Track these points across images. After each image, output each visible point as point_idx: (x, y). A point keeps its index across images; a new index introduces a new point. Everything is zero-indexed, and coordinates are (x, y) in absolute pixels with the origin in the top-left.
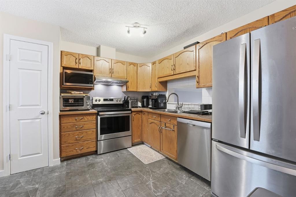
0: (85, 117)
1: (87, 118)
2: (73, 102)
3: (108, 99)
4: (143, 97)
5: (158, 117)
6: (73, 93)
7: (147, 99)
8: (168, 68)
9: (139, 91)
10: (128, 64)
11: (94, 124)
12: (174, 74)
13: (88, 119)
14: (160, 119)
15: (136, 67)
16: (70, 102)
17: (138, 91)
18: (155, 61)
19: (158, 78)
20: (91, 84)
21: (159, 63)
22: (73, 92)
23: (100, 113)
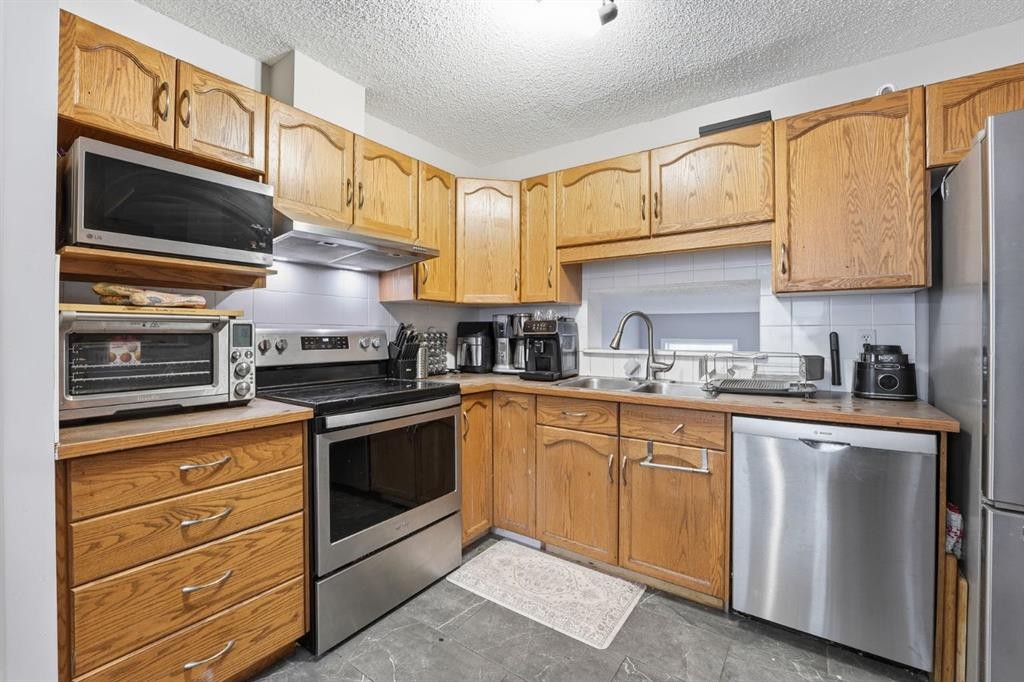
0: (240, 453)
1: (253, 457)
2: (135, 362)
3: (321, 338)
4: (465, 330)
5: (602, 415)
6: (147, 301)
7: (485, 334)
8: (617, 206)
9: (466, 301)
10: (423, 175)
11: (291, 485)
12: (654, 232)
13: (260, 461)
14: (613, 422)
15: (450, 192)
16: (118, 362)
17: (459, 300)
18: (545, 176)
19: (558, 248)
20: (260, 249)
21: (566, 186)
22: (142, 296)
23: (333, 421)
